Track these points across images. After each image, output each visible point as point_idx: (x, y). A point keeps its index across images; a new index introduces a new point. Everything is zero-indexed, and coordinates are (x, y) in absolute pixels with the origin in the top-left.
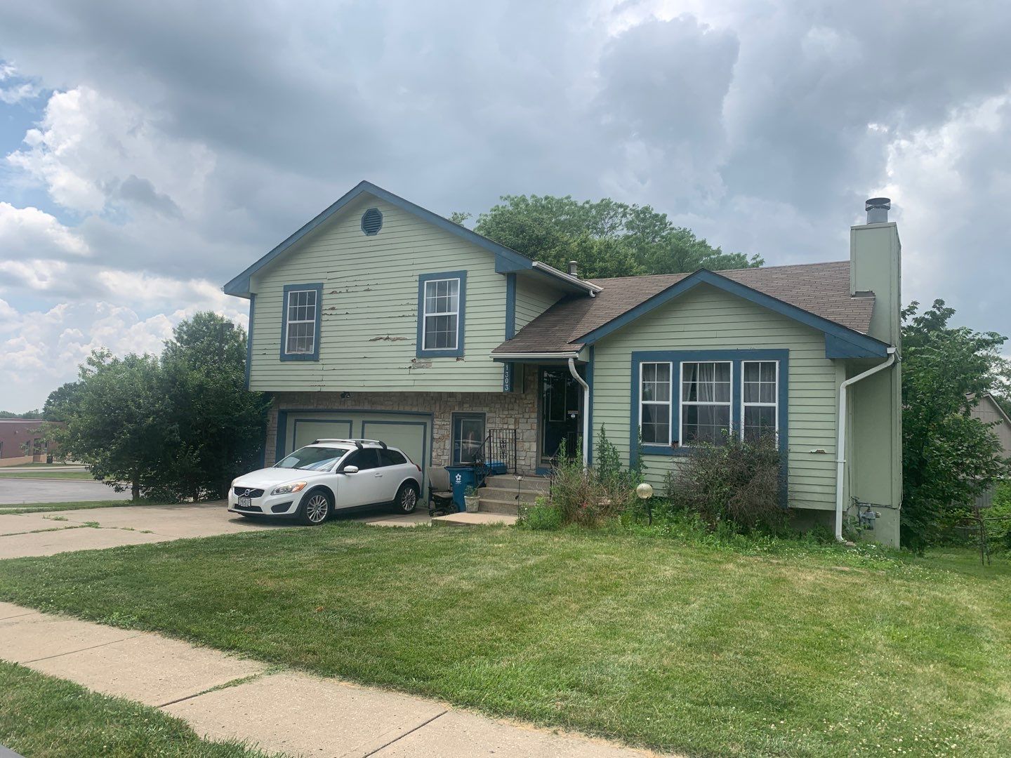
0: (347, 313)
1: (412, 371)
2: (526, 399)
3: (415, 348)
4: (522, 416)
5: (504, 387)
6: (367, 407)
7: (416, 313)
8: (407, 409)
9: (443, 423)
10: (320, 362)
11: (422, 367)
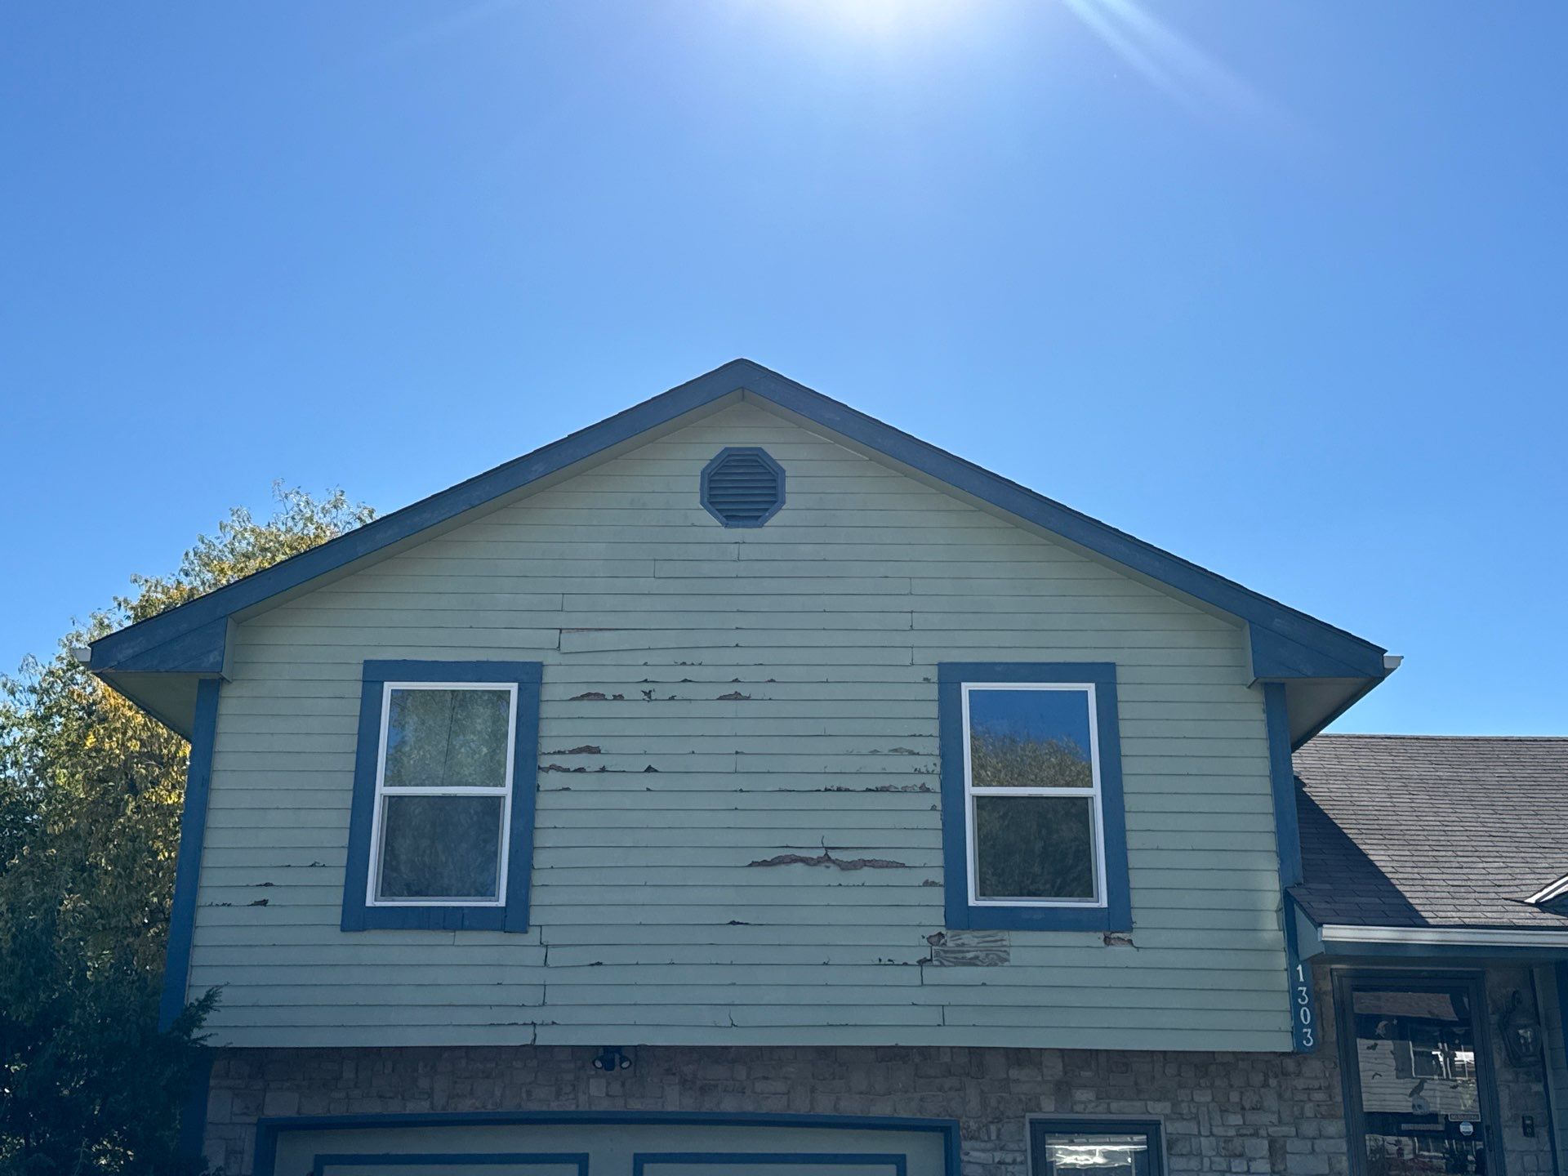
0: (649, 769)
1: (932, 974)
2: (1299, 1074)
3: (938, 896)
4: (1293, 1131)
5: (1297, 1032)
6: (674, 1101)
7: (934, 783)
8: (851, 1106)
9: (998, 1156)
10: (533, 936)
11: (972, 963)
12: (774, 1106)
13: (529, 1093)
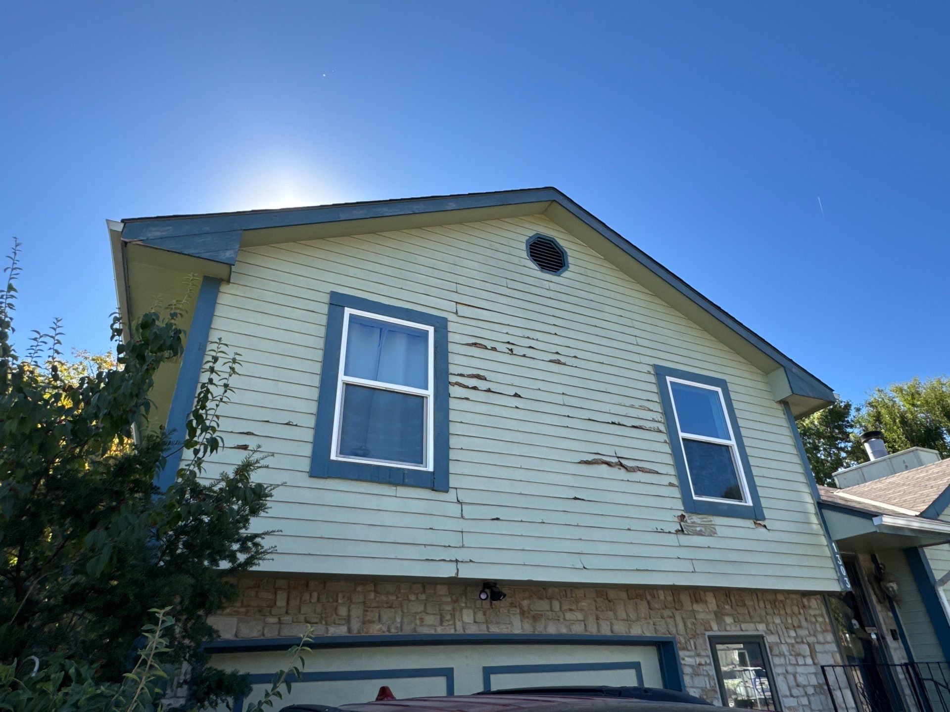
0: (516, 395)
1: (684, 539)
3: (676, 493)
7: (663, 428)
9: (698, 660)
10: (451, 496)
11: (700, 534)
12: (578, 630)
13: (422, 620)
